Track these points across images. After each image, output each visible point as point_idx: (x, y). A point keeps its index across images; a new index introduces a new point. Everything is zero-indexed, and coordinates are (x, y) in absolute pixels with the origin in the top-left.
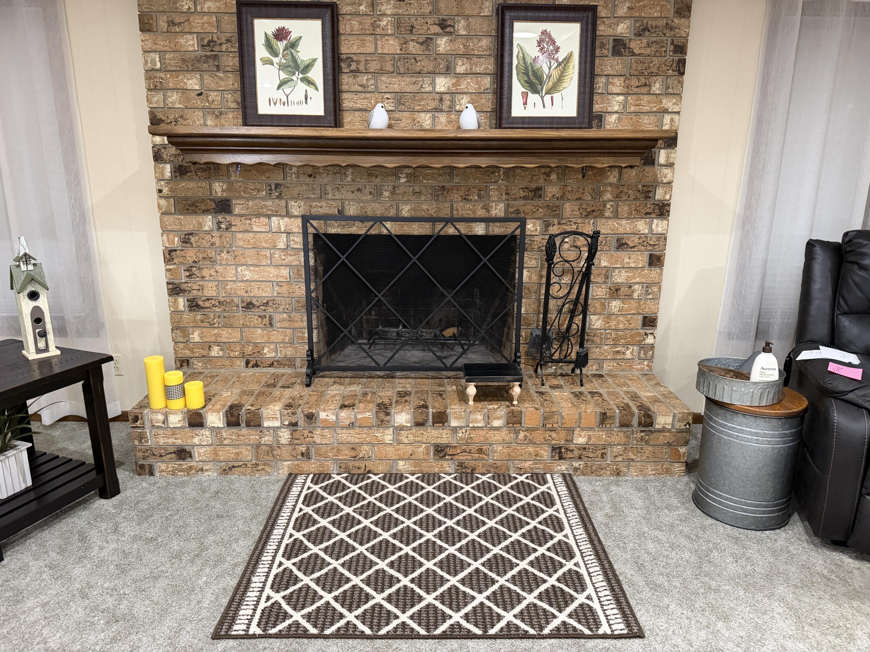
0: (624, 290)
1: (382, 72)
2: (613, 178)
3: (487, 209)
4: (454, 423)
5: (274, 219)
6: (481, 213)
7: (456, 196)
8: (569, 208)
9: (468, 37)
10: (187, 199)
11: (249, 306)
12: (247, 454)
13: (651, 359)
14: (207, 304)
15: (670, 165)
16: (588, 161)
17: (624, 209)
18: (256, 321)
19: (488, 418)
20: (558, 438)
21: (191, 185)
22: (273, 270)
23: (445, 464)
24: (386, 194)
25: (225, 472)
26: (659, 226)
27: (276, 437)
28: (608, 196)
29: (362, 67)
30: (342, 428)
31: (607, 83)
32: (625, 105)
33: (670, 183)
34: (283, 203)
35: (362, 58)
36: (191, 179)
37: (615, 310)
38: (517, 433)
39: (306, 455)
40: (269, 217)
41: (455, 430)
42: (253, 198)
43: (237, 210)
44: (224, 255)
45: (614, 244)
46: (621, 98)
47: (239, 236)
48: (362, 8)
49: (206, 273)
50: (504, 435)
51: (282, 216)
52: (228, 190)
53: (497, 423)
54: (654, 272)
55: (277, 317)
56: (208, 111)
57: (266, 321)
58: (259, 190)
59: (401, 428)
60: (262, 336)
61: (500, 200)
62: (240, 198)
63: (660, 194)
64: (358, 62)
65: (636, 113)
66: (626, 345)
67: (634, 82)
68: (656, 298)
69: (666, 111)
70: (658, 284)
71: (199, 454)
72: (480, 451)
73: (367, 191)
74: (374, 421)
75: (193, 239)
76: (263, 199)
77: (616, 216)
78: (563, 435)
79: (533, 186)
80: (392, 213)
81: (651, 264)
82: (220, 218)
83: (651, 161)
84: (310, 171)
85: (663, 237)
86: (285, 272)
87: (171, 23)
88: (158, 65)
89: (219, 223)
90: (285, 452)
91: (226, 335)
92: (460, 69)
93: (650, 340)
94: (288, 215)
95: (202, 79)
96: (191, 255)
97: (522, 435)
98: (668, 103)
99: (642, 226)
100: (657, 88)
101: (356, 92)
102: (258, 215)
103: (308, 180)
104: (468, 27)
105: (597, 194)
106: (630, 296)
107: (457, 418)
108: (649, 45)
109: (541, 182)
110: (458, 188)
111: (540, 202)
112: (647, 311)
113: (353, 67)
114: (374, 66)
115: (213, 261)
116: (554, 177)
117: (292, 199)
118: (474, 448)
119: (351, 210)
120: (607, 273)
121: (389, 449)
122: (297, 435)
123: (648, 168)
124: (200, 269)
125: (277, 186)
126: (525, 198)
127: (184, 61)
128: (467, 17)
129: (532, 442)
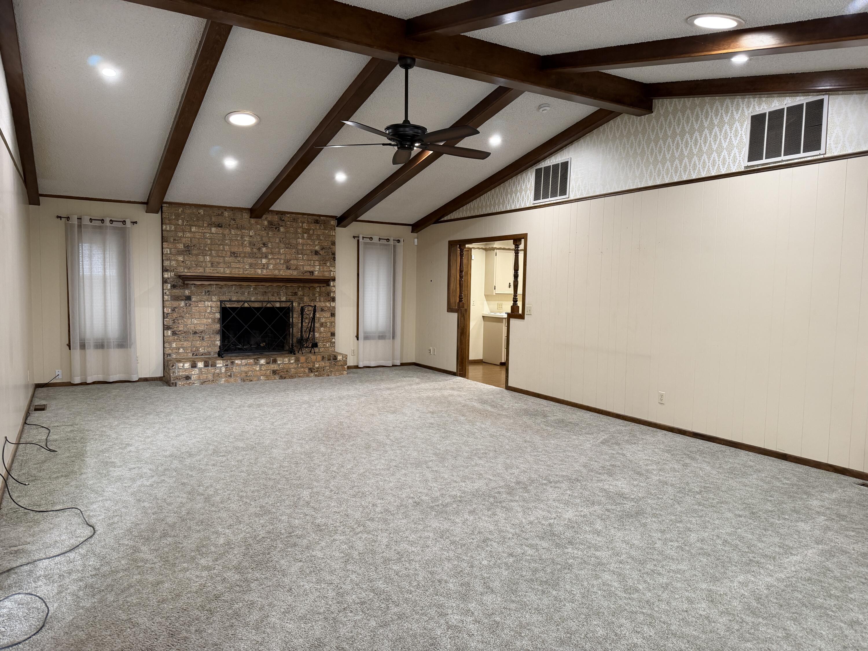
0: (324, 324)
1: (245, 257)
2: (318, 290)
3: (280, 298)
4: (279, 362)
5: (206, 302)
6: (278, 300)
7: (270, 294)
8: (306, 299)
9: (272, 248)
10: (175, 296)
11: (195, 333)
12: (210, 377)
13: (334, 347)
14: (180, 333)
15: (334, 286)
16: (312, 285)
17: (322, 299)
18: (197, 338)
19: (289, 360)
20: (310, 365)
21: (178, 291)
22: (205, 320)
23: (276, 376)
24: (246, 294)
25: (202, 384)
26: (333, 304)
27: (221, 370)
28: (317, 295)
29: (238, 255)
30: (243, 366)
31: (314, 263)
32: (320, 269)
33: (335, 291)
34: (210, 297)
35: (239, 253)
36: (177, 289)
37: (322, 331)
38: (298, 365)
39: (230, 376)
40: (204, 301)
41: (279, 365)
42: (199, 295)
43: (193, 300)
44: (187, 315)
45: (320, 310)
46: (318, 267)
47: (193, 308)
48: (239, 238)
49: (180, 321)
50: (294, 365)
51: (209, 302)
52: (190, 293)
53: (292, 362)
54: (333, 318)
55: (206, 337)
56: (185, 267)
57: (201, 338)
58: (201, 293)
59: (262, 365)
60: (199, 344)
61: (284, 296)
62: (195, 295)
63: (332, 295)
64: (237, 254)
65: (323, 271)
66: (326, 342)
67: (322, 262)
68: (334, 327)
69: (331, 271)
70: (334, 322)
71: (194, 377)
72: (287, 371)
73: (239, 293)
74: (253, 363)
75: (176, 310)
76: (203, 295)
77: (320, 301)
78: (312, 364)
79: (294, 292)
80: (248, 300)
81: (331, 316)
82: (187, 302)
83: (329, 285)
84: (220, 286)
85: (334, 308)
86: (210, 320)
87: (174, 240)
88: (169, 252)
89: (186, 304)
90: (223, 376)
91: (185, 344)
92: (270, 257)
93: (333, 340)
94: (212, 301)
95: (184, 257)
96: (175, 315)
97: (299, 365)
98: (332, 269)
99: (328, 304)
100: (328, 264)
101: (236, 263)
102: (201, 301)
103: (219, 289)
104: (272, 245)
105: (314, 295)
106: (326, 326)
107: (280, 361)
108: (325, 253)
109: (296, 291)
110: (270, 292)
111: (297, 297)
112: (332, 331)
113: (236, 255)
114: (242, 255)
115: (183, 317)
116: (300, 289)
117: (213, 295)
118: (285, 370)
119: (234, 299)
120: (319, 318)
121: (258, 372)
122: (227, 369)
123: (328, 287)
124: (178, 320)
125: (208, 291)
126: (292, 295)
127: (178, 251)
128: (271, 243)
129: (303, 367)
